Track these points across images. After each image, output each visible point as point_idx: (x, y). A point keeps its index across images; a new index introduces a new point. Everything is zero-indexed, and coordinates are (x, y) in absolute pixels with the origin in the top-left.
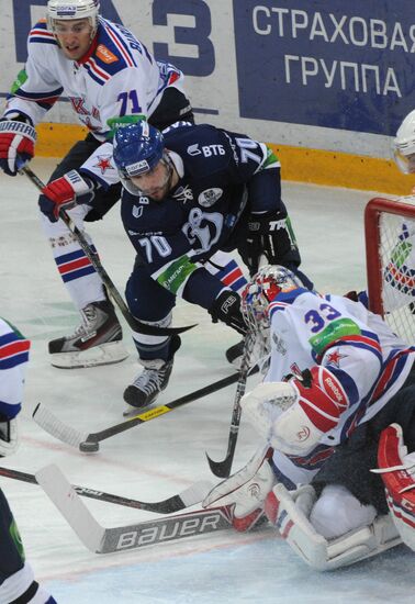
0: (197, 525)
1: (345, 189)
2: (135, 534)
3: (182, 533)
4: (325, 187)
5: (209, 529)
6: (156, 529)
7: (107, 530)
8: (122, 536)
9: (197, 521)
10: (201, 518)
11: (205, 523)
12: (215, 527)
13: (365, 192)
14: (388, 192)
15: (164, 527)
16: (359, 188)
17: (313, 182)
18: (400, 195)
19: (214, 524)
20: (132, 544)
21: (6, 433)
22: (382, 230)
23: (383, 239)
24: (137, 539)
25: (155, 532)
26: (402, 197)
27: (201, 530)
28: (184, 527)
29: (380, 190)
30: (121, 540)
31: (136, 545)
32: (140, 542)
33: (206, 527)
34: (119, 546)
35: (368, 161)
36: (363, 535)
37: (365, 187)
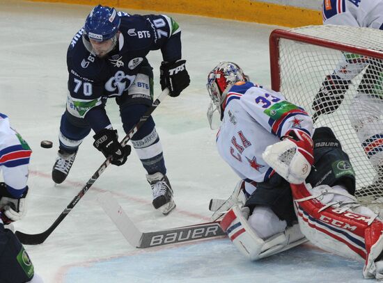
0: (203, 232)
1: (257, 23)
2: (162, 236)
3: (193, 237)
4: (245, 22)
5: (211, 235)
6: (176, 234)
7: (143, 234)
8: (154, 237)
9: (203, 229)
10: (206, 228)
11: (208, 231)
12: (215, 234)
13: (269, 25)
14: (284, 25)
15: (181, 233)
16: (266, 23)
17: (237, 19)
18: (292, 27)
19: (214, 232)
20: (160, 243)
21: (17, 207)
22: (280, 49)
23: (281, 55)
24: (163, 240)
25: (176, 236)
26: (293, 29)
27: (206, 235)
28: (195, 233)
29: (279, 24)
30: (153, 240)
31: (163, 243)
32: (166, 241)
33: (209, 233)
34: (152, 244)
35: (272, 6)
36: (281, 239)
37: (270, 23)
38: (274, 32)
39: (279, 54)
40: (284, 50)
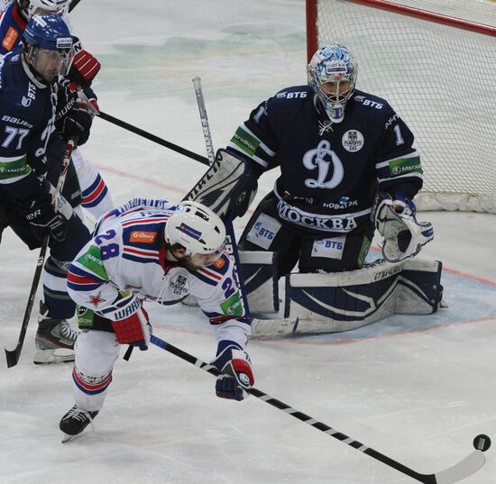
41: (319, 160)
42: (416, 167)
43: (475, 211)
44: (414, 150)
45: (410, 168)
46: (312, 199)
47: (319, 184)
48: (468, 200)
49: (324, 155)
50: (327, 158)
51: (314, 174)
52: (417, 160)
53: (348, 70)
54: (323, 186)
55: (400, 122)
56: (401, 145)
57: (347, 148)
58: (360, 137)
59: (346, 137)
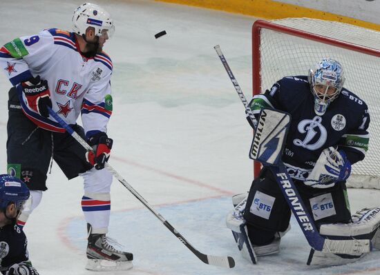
38: (257, 22)
39: (260, 41)
40: (265, 39)
41: (310, 129)
42: (365, 145)
43: (374, 188)
44: (367, 133)
45: (360, 144)
46: (293, 153)
47: (303, 144)
48: (370, 180)
49: (315, 126)
50: (317, 129)
51: (303, 137)
52: (367, 141)
53: (338, 79)
54: (304, 146)
55: (368, 115)
56: (361, 130)
57: (334, 126)
58: (344, 121)
59: (335, 118)
